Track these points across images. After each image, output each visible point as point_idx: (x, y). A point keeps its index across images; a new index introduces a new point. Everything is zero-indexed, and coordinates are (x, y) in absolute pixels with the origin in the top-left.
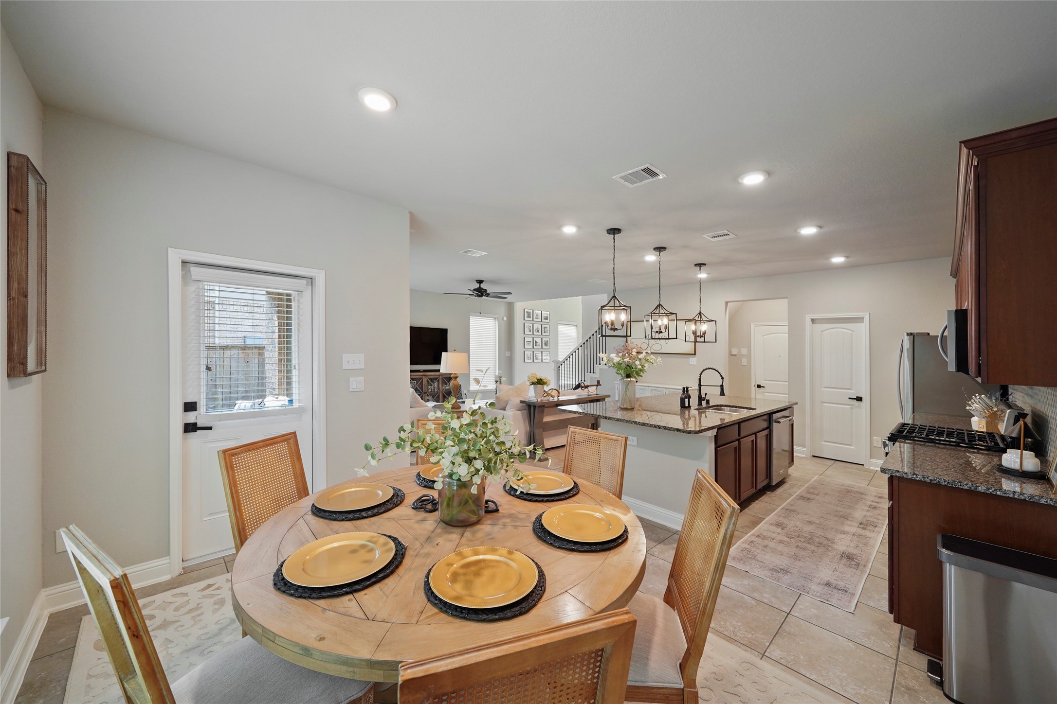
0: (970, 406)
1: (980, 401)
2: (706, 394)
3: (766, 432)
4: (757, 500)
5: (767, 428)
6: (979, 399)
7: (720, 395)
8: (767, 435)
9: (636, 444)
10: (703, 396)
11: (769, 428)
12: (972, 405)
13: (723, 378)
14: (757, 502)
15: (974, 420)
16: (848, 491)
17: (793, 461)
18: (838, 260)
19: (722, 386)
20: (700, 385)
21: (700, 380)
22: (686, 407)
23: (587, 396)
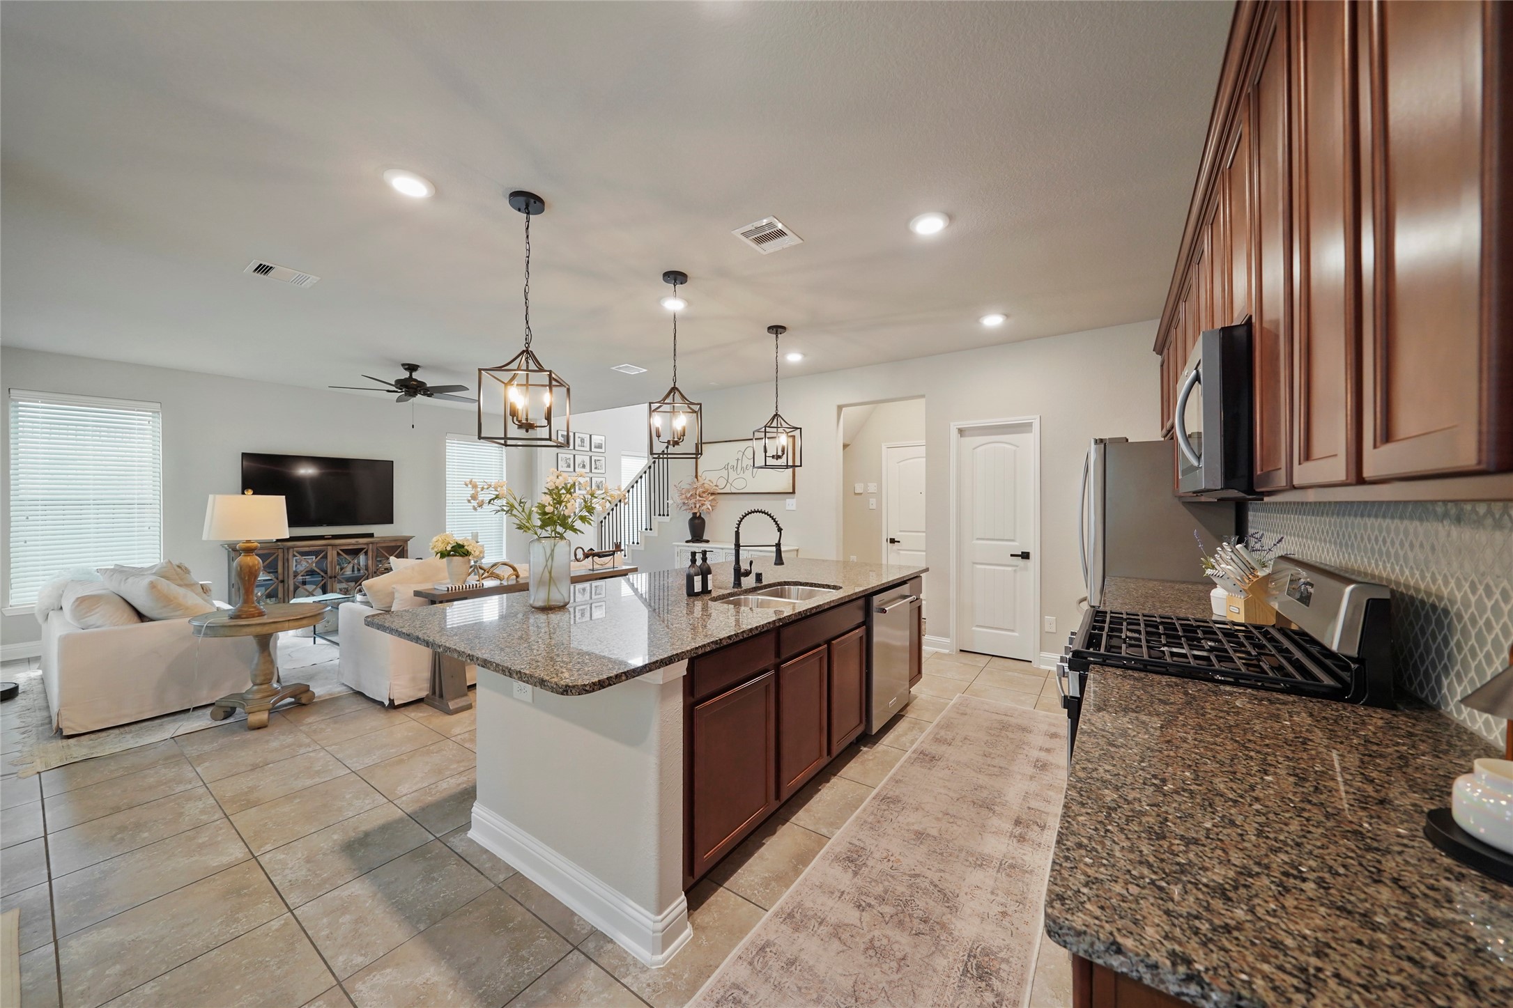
0: (1213, 567)
1: (1234, 557)
2: (751, 563)
3: (860, 632)
4: (835, 775)
5: (863, 624)
6: (1231, 554)
7: (775, 564)
8: (861, 638)
9: (530, 700)
10: (744, 566)
11: (867, 623)
12: (1216, 566)
13: (780, 530)
14: (834, 780)
15: (1218, 594)
16: (1004, 727)
17: (920, 672)
18: (993, 321)
19: (778, 545)
20: (738, 546)
21: (737, 533)
22: (698, 594)
23: (591, 572)
